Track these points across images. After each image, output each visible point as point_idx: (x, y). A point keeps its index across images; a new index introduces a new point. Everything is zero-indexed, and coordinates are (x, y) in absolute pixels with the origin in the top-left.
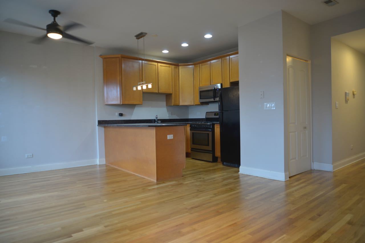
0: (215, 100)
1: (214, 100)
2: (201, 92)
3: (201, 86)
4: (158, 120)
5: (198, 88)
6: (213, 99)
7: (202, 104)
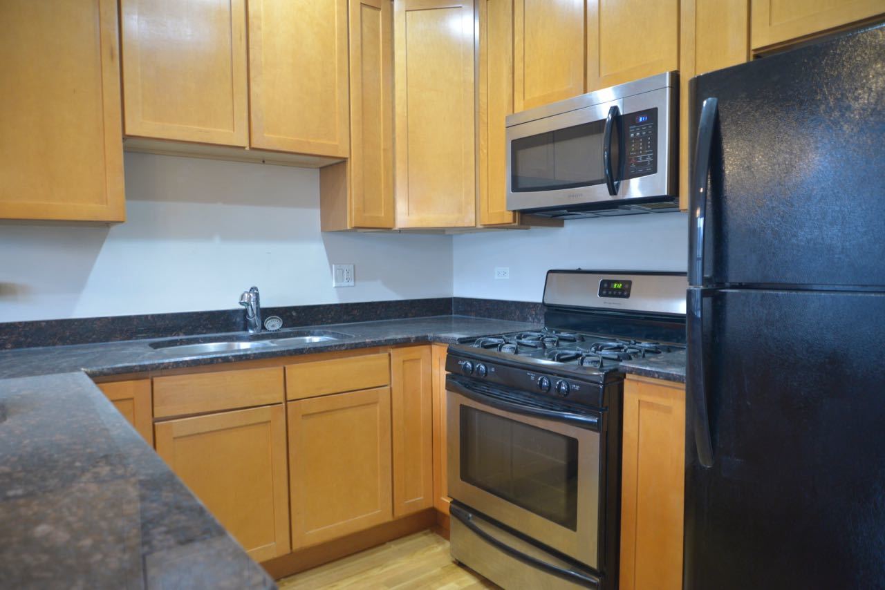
0: (620, 196)
1: (613, 191)
2: (518, 146)
3: (519, 107)
4: (266, 313)
5: (504, 124)
6: (605, 186)
7: (527, 218)
